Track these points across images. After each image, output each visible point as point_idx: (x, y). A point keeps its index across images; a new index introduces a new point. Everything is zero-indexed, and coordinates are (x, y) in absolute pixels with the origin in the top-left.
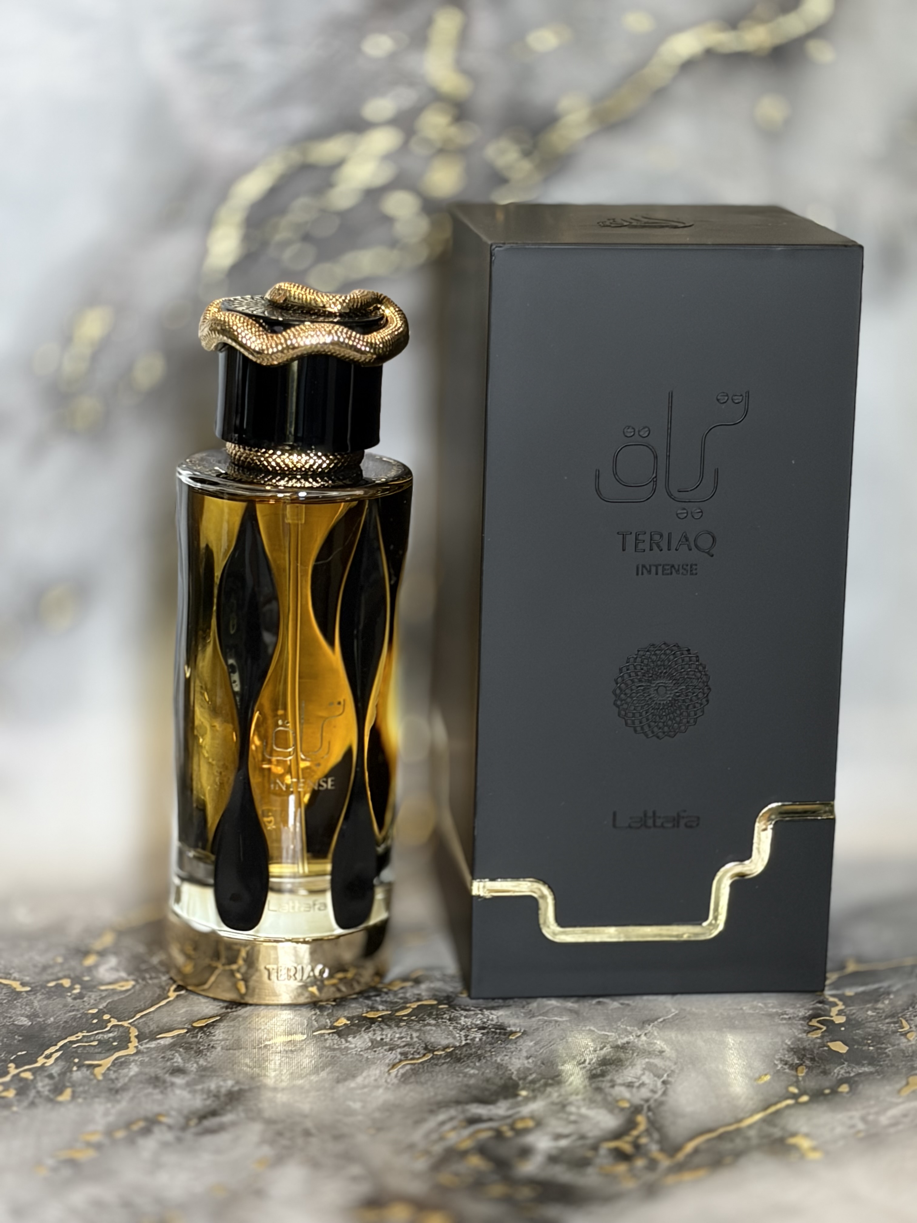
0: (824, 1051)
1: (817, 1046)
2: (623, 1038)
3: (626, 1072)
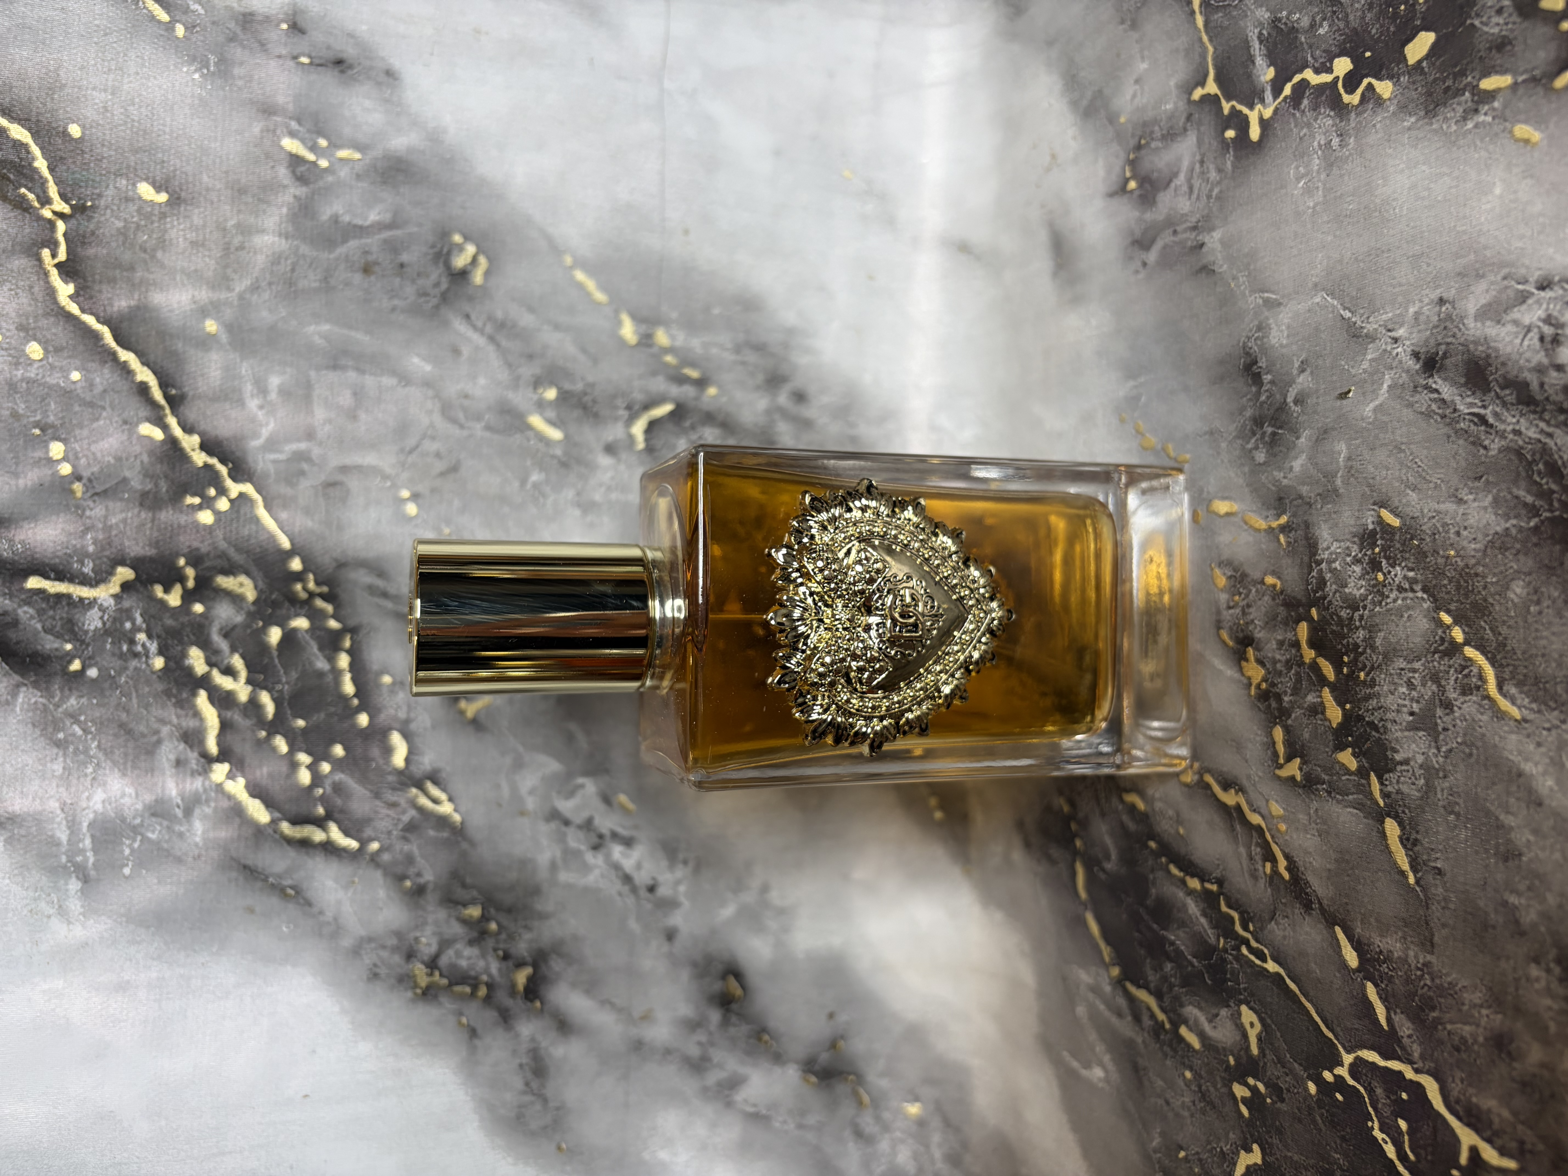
0: (1432, 64)
1: (1420, 79)
2: (1401, 362)
3: (1509, 349)
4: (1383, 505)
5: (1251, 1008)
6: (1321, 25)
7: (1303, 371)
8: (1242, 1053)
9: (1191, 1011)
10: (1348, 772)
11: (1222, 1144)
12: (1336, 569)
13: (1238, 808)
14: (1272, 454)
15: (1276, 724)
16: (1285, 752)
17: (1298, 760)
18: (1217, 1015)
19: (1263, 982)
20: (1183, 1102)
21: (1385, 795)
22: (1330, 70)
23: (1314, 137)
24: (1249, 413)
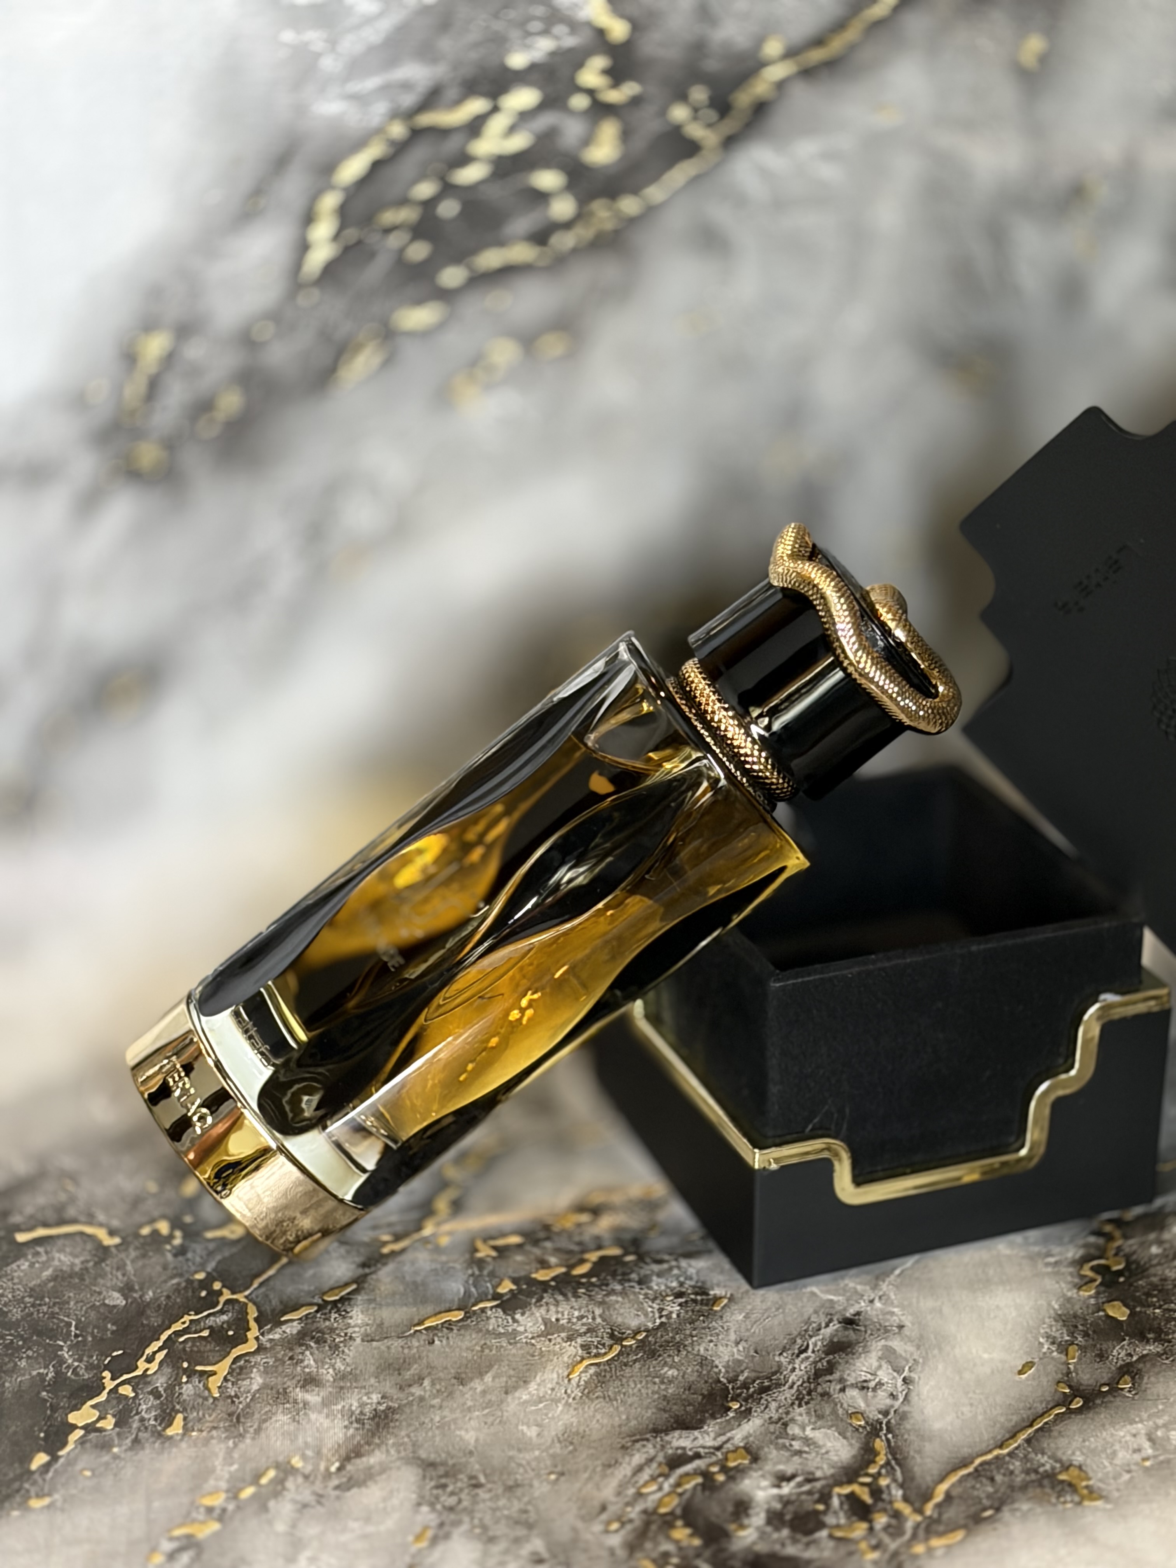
0: (1100, 1318)
1: (1090, 1311)
2: (853, 1305)
3: (858, 1364)
4: (732, 1299)
6: (1159, 1248)
8: (200, 1226)
10: (495, 1287)
11: (101, 1214)
12: (673, 1270)
13: (435, 1213)
15: (523, 1237)
16: (499, 1245)
17: (494, 1254)
20: (121, 1184)
21: (483, 1310)
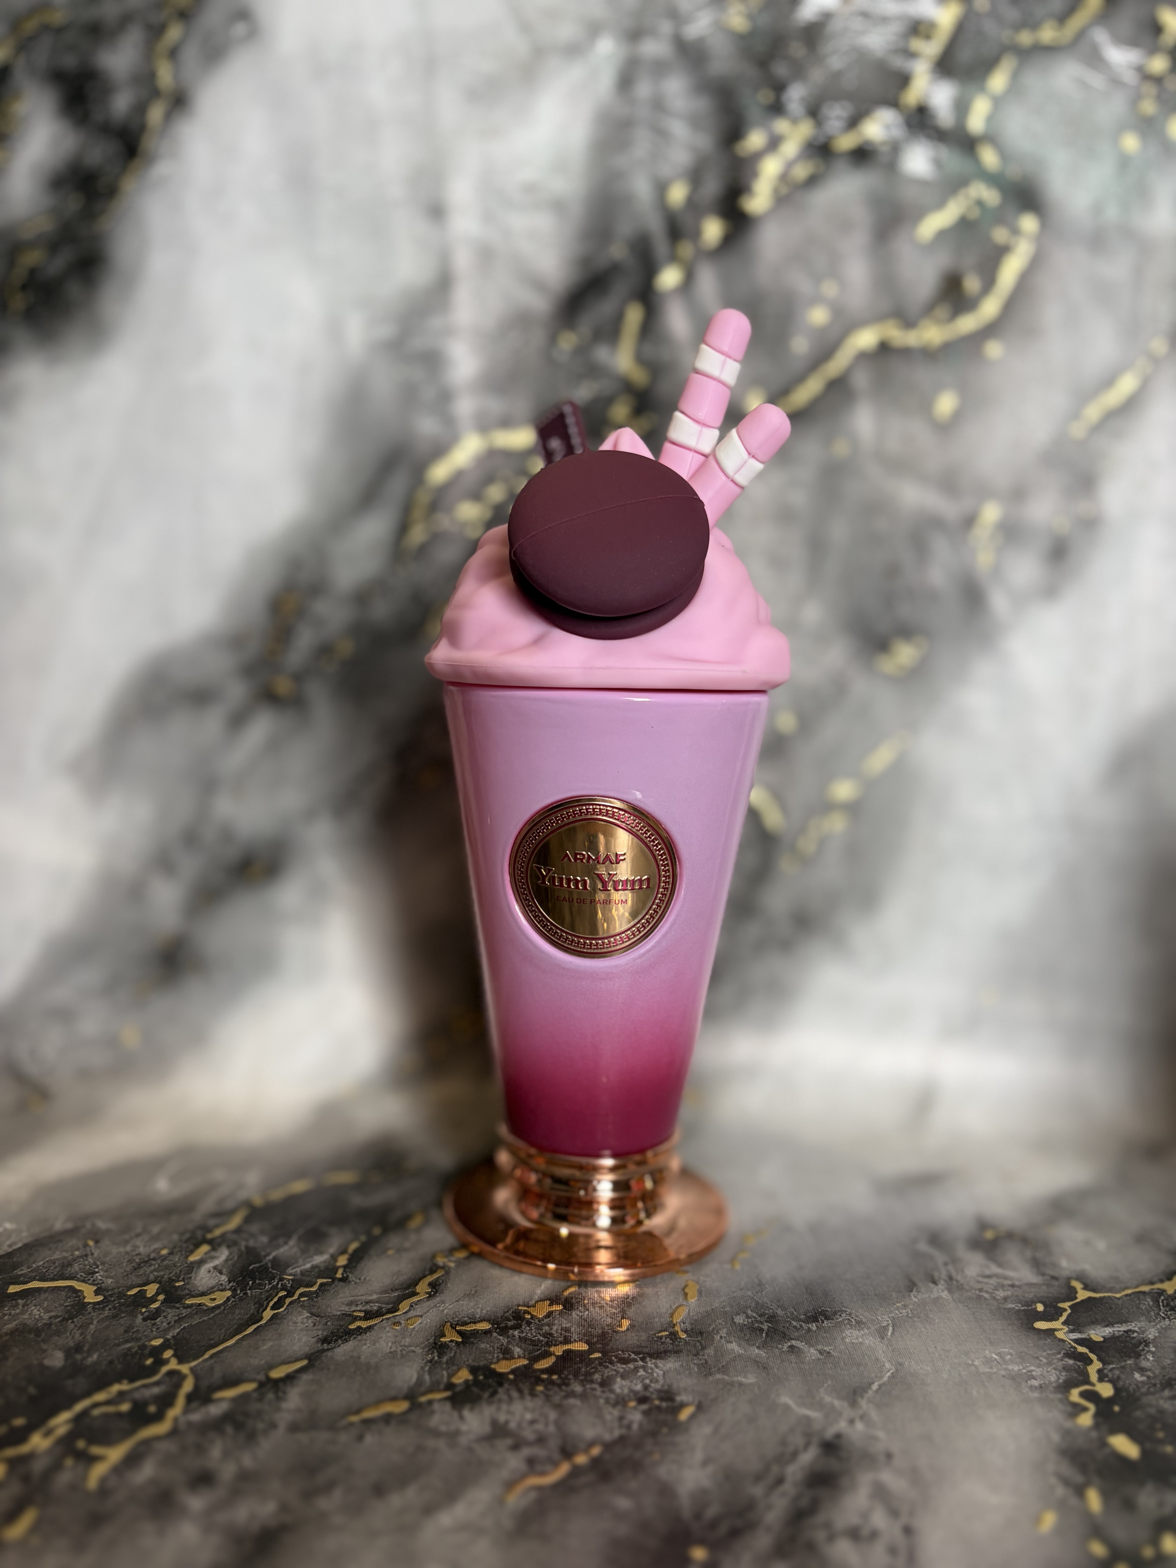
2: (832, 1424)
3: (846, 1504)
4: (700, 1408)
5: (228, 1299)
6: (1142, 1375)
7: (820, 1353)
8: (187, 1292)
9: (223, 1254)
10: (450, 1376)
11: (102, 1273)
12: (638, 1371)
13: (415, 1294)
14: (742, 1328)
15: (493, 1324)
16: (467, 1330)
17: (460, 1340)
18: (221, 1273)
19: (253, 1307)
20: (138, 1247)
21: (430, 1402)
22: (1101, 1380)
23: (1039, 1367)
24: (780, 1312)
